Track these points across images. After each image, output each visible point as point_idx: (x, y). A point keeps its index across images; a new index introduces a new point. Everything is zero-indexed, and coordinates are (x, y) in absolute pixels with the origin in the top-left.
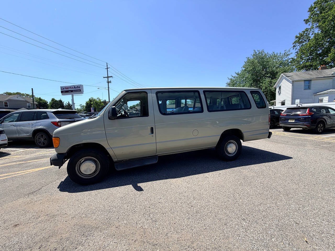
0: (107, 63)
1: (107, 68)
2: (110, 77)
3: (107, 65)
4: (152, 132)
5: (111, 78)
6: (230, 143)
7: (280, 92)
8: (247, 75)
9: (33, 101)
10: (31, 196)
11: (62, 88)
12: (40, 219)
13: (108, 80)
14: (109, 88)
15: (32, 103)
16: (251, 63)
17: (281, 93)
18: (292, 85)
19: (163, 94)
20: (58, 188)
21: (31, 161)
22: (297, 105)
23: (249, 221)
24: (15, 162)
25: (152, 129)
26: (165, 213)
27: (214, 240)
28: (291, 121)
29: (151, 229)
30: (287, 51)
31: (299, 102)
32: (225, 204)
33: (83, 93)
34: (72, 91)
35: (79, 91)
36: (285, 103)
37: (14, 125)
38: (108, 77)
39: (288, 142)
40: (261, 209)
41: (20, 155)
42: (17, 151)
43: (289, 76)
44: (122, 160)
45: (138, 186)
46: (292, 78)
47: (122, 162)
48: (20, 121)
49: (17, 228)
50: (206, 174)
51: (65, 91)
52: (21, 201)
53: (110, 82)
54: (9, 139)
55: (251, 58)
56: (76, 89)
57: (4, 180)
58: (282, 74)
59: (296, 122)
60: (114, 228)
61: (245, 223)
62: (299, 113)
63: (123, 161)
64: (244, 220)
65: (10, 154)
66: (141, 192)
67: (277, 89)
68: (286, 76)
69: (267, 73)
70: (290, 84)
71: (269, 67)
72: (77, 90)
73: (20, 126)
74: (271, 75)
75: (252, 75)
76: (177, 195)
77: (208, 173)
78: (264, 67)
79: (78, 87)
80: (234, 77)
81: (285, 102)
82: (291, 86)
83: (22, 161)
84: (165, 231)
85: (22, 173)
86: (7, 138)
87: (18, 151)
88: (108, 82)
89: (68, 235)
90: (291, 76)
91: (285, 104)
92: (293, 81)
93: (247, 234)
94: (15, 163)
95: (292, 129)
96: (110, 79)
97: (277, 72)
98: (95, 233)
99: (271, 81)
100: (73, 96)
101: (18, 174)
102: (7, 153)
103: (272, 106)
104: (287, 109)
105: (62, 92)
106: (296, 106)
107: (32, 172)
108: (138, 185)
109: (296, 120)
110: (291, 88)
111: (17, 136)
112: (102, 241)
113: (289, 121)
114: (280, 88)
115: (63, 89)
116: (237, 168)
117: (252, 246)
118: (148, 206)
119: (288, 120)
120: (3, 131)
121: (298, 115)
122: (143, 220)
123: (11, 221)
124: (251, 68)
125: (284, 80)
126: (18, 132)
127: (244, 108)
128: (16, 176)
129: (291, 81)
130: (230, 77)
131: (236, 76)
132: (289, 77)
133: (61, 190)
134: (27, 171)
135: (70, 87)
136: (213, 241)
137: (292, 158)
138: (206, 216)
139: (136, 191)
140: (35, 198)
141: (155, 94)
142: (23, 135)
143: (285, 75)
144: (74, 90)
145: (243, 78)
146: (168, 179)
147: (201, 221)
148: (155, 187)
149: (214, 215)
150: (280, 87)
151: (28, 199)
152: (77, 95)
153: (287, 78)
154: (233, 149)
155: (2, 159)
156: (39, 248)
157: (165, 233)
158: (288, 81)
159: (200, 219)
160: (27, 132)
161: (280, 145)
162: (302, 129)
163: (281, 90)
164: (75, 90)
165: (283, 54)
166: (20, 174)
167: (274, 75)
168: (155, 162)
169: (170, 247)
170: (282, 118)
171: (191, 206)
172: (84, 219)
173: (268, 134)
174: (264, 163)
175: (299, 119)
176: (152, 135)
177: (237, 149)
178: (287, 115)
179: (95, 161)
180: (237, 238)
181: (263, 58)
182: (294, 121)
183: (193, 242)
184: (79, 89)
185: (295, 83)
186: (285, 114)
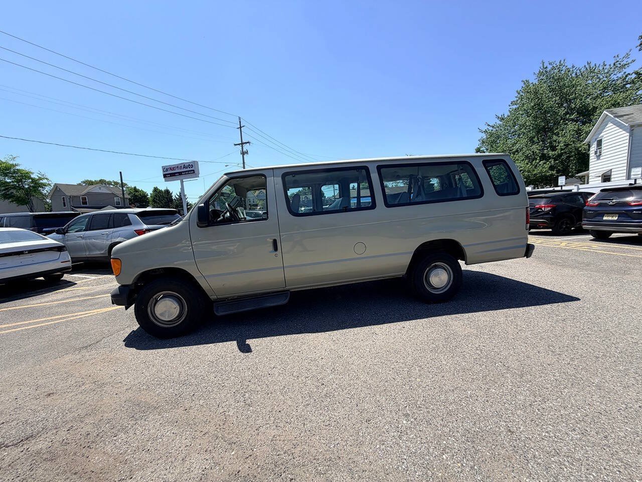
0: (240, 118)
1: (241, 127)
2: (246, 143)
3: (240, 122)
4: (276, 249)
5: (248, 144)
6: (436, 267)
7: (600, 153)
8: (523, 120)
9: (123, 194)
10: (84, 352)
11: (165, 169)
12: (83, 387)
13: (242, 149)
14: (244, 163)
15: (122, 196)
16: (531, 93)
17: (603, 155)
18: (628, 134)
19: (296, 176)
20: (124, 341)
21: (100, 296)
22: (635, 180)
23: (415, 419)
24: (79, 296)
25: (275, 242)
26: (271, 393)
27: (334, 447)
28: (610, 218)
29: (236, 418)
30: (621, 57)
31: (640, 173)
32: (384, 385)
33: (198, 177)
34: (180, 174)
35: (192, 172)
36: (610, 176)
37: (81, 237)
38: (242, 144)
39: (588, 265)
40: (451, 398)
41: (88, 285)
42: (86, 278)
43: (622, 116)
44: (226, 298)
45: (245, 344)
46: (630, 120)
47: (225, 300)
48: (90, 230)
49: (50, 399)
50: (376, 328)
51: (170, 173)
52: (67, 358)
53: (247, 153)
54: (74, 260)
55: (533, 80)
56: (186, 170)
57: (55, 324)
58: (605, 112)
59: (622, 219)
60: (181, 411)
61: (405, 422)
62: (630, 199)
63: (228, 300)
64: (407, 415)
65: (76, 284)
66: (247, 354)
67: (593, 146)
68: (615, 117)
69: (570, 111)
70: (624, 132)
71: (574, 99)
72: (188, 171)
73: (89, 237)
74: (580, 116)
75: (536, 117)
76: (305, 363)
77: (381, 326)
78: (565, 99)
79: (189, 165)
80: (493, 127)
81: (612, 174)
82: (628, 137)
83: (89, 295)
84: (258, 422)
85: (82, 315)
86: (70, 258)
87: (89, 278)
88: (243, 153)
89: (110, 415)
90: (628, 115)
91: (612, 180)
92: (632, 126)
93: (401, 441)
94: (78, 299)
95: (614, 235)
96: (246, 147)
97: (595, 108)
98: (151, 416)
99: (579, 130)
100: (183, 182)
101: (76, 316)
102: (71, 282)
103: (575, 186)
104: (602, 191)
105: (165, 176)
106: (633, 182)
107: (96, 313)
108: (247, 343)
109: (620, 215)
110: (628, 141)
111: (87, 254)
112: (156, 429)
113: (605, 218)
114: (600, 143)
115: (167, 170)
116: (444, 317)
117: (399, 464)
118: (248, 378)
119: (603, 215)
120: (64, 246)
121: (627, 204)
122: (232, 401)
123: (45, 387)
124: (532, 104)
125: (611, 124)
126: (89, 248)
127: (466, 196)
128: (72, 320)
129: (627, 125)
130: (484, 128)
131: (499, 122)
132: (622, 118)
133: (126, 345)
134: (90, 312)
135: (177, 167)
136: (332, 447)
137: (578, 299)
138: (339, 403)
139: (239, 351)
140: (87, 354)
141: (279, 177)
142: (95, 253)
143: (612, 114)
144: (183, 172)
145: (514, 126)
146: (303, 333)
147: (327, 412)
148: (273, 347)
149: (354, 402)
150: (601, 140)
151: (78, 357)
152: (189, 180)
153: (616, 119)
154: (441, 280)
155: (62, 292)
156: (68, 430)
157: (257, 426)
158: (620, 126)
159: (326, 408)
160: (101, 249)
161: (567, 271)
162: (637, 235)
163: (603, 148)
164: (185, 172)
165: (610, 65)
166: (79, 317)
167: (587, 115)
168: (283, 301)
169: (255, 450)
170: (590, 211)
171: (320, 384)
172: (143, 392)
173: (525, 249)
174: (508, 310)
175: (629, 213)
176: (276, 253)
177: (452, 279)
178: (600, 205)
179: (178, 299)
180: (378, 446)
181: (560, 79)
182: (615, 218)
183: (295, 446)
184: (191, 169)
185: (636, 130)
186: (596, 203)
